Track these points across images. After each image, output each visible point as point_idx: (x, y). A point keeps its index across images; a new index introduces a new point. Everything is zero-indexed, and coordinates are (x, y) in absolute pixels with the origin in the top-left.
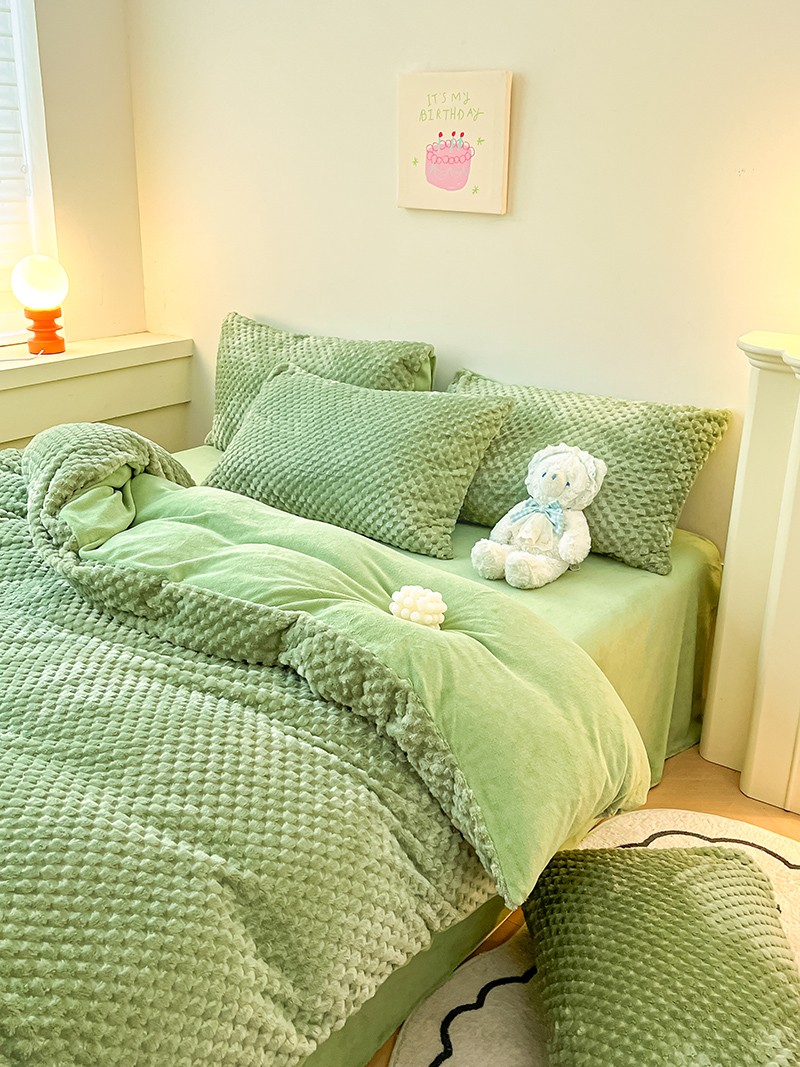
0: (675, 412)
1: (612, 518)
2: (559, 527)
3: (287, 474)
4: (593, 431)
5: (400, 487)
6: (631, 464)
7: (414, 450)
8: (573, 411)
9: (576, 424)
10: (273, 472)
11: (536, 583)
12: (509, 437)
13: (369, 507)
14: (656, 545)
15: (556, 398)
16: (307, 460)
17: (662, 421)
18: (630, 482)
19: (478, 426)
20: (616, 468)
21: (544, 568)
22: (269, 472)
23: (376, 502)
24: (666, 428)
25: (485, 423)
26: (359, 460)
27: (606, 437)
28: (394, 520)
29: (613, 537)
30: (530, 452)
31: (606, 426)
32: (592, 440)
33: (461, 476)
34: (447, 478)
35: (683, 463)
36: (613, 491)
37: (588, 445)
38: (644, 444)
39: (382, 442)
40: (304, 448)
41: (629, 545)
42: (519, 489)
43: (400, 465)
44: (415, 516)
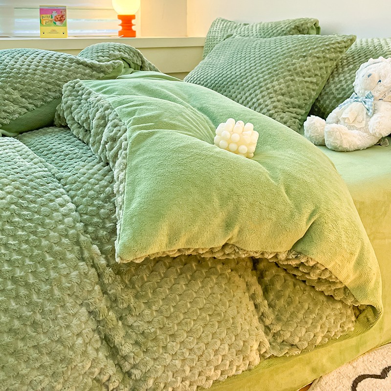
2: (371, 111)
5: (268, 86)
7: (280, 64)
16: (220, 74)
26: (246, 72)
30: (360, 64)
33: (311, 82)
43: (270, 73)
44: (275, 104)
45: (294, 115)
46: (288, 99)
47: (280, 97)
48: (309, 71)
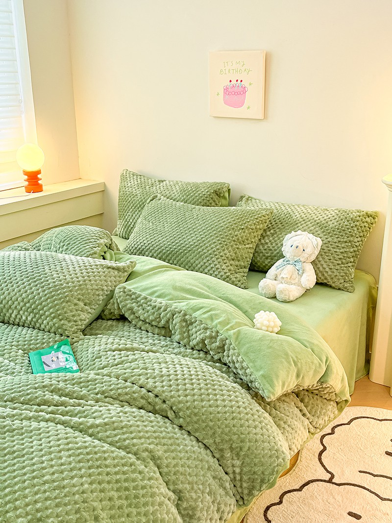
0: (352, 213)
1: (325, 266)
2: (301, 271)
3: (163, 250)
4: (313, 224)
5: (221, 254)
6: (333, 239)
7: (227, 236)
8: (302, 214)
9: (304, 220)
10: (156, 249)
11: (291, 299)
12: (271, 228)
13: (206, 264)
14: (347, 278)
15: (293, 208)
16: (173, 242)
17: (346, 218)
18: (333, 248)
19: (257, 223)
20: (326, 241)
21: (295, 292)
22: (154, 249)
23: (209, 262)
24: (348, 221)
25: (260, 222)
26: (199, 242)
27: (319, 227)
28: (219, 270)
29: (326, 275)
30: (282, 235)
31: (319, 221)
32: (313, 228)
33: (250, 248)
34: (243, 249)
35: (357, 238)
36: (325, 253)
37: (311, 230)
38: (338, 229)
39: (211, 233)
40: (171, 237)
41: (334, 279)
42: (278, 253)
43: (220, 244)
44: (229, 268)
45: (242, 274)
46: (237, 263)
47: (232, 262)
48: (247, 240)
